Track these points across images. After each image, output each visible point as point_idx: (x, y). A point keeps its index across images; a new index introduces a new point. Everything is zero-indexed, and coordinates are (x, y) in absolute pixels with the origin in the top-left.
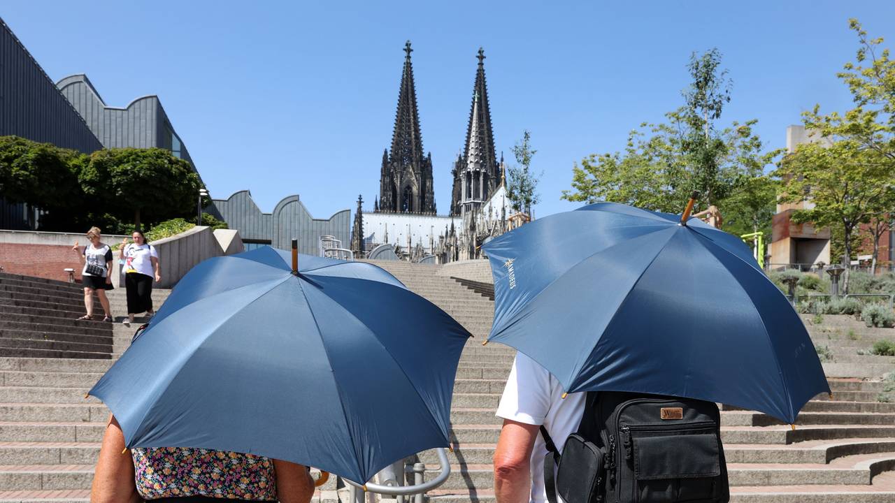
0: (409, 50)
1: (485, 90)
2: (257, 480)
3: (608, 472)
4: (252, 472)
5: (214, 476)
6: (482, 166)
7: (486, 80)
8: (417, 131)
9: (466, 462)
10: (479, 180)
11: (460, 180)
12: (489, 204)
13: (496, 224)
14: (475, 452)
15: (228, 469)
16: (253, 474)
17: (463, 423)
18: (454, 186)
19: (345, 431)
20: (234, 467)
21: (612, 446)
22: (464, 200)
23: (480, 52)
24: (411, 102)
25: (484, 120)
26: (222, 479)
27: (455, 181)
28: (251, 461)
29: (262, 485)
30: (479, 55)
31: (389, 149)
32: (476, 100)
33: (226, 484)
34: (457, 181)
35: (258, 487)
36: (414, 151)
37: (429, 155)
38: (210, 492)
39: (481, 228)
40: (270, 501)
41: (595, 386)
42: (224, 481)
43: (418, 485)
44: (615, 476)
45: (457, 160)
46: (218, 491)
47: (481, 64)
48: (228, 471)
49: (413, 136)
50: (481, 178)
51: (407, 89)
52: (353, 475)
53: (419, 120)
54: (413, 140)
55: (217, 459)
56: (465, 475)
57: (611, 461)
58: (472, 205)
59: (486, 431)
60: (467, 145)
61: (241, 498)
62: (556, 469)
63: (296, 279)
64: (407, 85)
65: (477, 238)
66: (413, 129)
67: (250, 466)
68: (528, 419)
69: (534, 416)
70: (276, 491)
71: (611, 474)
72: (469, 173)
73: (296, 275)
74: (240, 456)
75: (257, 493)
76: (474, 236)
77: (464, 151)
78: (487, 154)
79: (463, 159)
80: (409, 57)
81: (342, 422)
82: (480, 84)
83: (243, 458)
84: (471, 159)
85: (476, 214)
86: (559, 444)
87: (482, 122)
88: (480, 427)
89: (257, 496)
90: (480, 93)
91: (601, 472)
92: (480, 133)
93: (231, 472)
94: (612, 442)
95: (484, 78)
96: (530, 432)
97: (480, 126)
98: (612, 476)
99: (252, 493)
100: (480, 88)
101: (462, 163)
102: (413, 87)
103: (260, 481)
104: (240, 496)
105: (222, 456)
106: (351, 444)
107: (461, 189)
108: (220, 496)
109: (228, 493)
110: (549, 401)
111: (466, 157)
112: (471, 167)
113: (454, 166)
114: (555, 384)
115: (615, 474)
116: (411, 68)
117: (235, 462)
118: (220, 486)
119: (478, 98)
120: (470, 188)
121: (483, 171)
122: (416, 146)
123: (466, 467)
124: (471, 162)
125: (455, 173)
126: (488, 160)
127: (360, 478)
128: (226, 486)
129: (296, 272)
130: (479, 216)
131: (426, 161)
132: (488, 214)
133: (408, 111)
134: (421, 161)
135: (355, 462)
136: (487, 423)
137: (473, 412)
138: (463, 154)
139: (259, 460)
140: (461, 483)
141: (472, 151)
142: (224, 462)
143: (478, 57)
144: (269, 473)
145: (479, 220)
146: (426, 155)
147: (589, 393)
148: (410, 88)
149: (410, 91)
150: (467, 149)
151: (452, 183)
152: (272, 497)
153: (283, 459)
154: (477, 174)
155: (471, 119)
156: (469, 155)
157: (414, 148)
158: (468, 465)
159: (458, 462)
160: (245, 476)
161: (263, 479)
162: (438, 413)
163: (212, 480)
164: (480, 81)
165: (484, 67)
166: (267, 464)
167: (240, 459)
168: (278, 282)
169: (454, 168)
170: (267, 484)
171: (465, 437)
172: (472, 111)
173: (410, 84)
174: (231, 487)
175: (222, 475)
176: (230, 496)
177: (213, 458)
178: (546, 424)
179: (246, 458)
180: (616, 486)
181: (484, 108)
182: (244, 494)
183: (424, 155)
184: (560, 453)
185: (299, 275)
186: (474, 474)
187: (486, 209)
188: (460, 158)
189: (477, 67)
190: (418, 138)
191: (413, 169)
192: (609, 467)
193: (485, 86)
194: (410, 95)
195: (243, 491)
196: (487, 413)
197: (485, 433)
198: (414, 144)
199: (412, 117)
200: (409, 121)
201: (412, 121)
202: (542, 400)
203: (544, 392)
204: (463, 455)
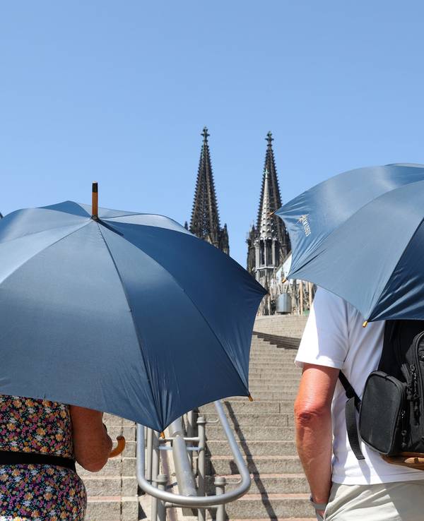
0: (206, 135)
1: (274, 167)
2: (54, 431)
3: (411, 404)
4: (48, 423)
5: (11, 427)
6: (273, 235)
7: (275, 159)
8: (214, 205)
9: (267, 491)
10: (271, 247)
11: (254, 248)
12: (281, 269)
13: (288, 288)
14: (275, 481)
15: (24, 419)
16: (50, 424)
17: (263, 455)
18: (248, 254)
19: (143, 375)
20: (30, 416)
21: (413, 376)
22: (258, 267)
23: (268, 135)
24: (208, 180)
25: (274, 195)
26: (18, 430)
27: (249, 249)
28: (48, 410)
29: (59, 437)
30: (268, 137)
31: (189, 222)
32: (266, 176)
33: (22, 436)
34: (251, 249)
35: (55, 439)
36: (211, 223)
37: (226, 226)
38: (6, 445)
39: (275, 292)
40: (67, 458)
41: (394, 315)
42: (20, 433)
43: (219, 495)
44: (419, 407)
45: (251, 230)
46: (14, 444)
47: (270, 145)
48: (24, 421)
49: (211, 210)
50: (273, 246)
51: (205, 168)
52: (151, 422)
53: (216, 195)
54: (211, 213)
55: (14, 408)
56: (266, 503)
57: (413, 393)
58: (266, 270)
59: (285, 460)
60: (260, 217)
61: (37, 452)
62: (358, 415)
63: (95, 223)
64: (205, 165)
65: (271, 301)
66: (210, 203)
67: (47, 416)
68: (327, 362)
69: (333, 358)
70: (73, 447)
71: (414, 405)
72: (262, 241)
73: (95, 220)
74: (36, 404)
75: (53, 447)
76: (269, 300)
77: (257, 221)
78: (278, 224)
79: (256, 229)
80: (206, 141)
81: (140, 364)
82: (270, 163)
83: (40, 407)
84: (263, 228)
85: (270, 279)
86: (359, 389)
87: (272, 196)
88: (279, 458)
89: (53, 450)
90: (269, 170)
91: (405, 405)
92: (271, 206)
93: (27, 423)
94: (414, 372)
95: (273, 158)
96: (330, 377)
97: (271, 199)
98: (416, 408)
99: (49, 446)
100: (270, 166)
101: (255, 233)
102: (210, 167)
103: (56, 433)
104: (36, 449)
105: (19, 404)
106: (149, 387)
107: (255, 257)
108: (16, 449)
109: (24, 446)
110: (346, 342)
111: (259, 227)
112: (264, 236)
113: (248, 235)
114: (352, 325)
115: (418, 405)
116: (208, 150)
117: (31, 411)
118: (16, 438)
119: (269, 175)
120: (263, 256)
121: (275, 239)
122: (213, 218)
123: (267, 497)
124: (263, 231)
125: (249, 242)
126: (279, 230)
127: (158, 424)
128: (22, 438)
129: (95, 217)
130: (272, 281)
131: (223, 232)
132: (280, 279)
133: (206, 188)
134: (219, 232)
135: (153, 407)
136: (286, 454)
137: (272, 443)
138: (256, 225)
139: (56, 408)
140: (262, 512)
141: (264, 222)
142: (21, 411)
143: (267, 139)
144: (66, 426)
145: (272, 284)
146: (222, 227)
147: (387, 323)
148: (207, 167)
149: (207, 170)
150: (259, 220)
151: (247, 251)
152: (70, 454)
153: (81, 405)
154: (269, 242)
155: (263, 193)
156: (262, 225)
157: (212, 220)
158: (268, 495)
159: (259, 492)
160: (42, 426)
161: (60, 431)
162: (237, 361)
163: (8, 431)
164: (270, 160)
165: (273, 148)
166: (64, 415)
167: (37, 408)
168: (78, 227)
169: (248, 237)
170: (64, 436)
171: (265, 467)
172: (263, 186)
173: (207, 164)
174: (27, 439)
175: (18, 426)
176: (26, 450)
177: (9, 407)
178: (345, 370)
179: (43, 406)
180: (420, 418)
181: (273, 184)
182: (40, 447)
183: (221, 226)
184: (361, 398)
185: (98, 221)
186: (275, 501)
187: (278, 274)
188: (253, 228)
189: (267, 148)
190: (215, 211)
191: (211, 239)
192: (412, 398)
193: (274, 164)
194: (207, 173)
195: (39, 444)
196: (286, 443)
197: (284, 463)
198: (211, 216)
199: (209, 193)
200: (207, 196)
201: (209, 196)
202: (340, 342)
203: (343, 335)
204: (263, 484)
